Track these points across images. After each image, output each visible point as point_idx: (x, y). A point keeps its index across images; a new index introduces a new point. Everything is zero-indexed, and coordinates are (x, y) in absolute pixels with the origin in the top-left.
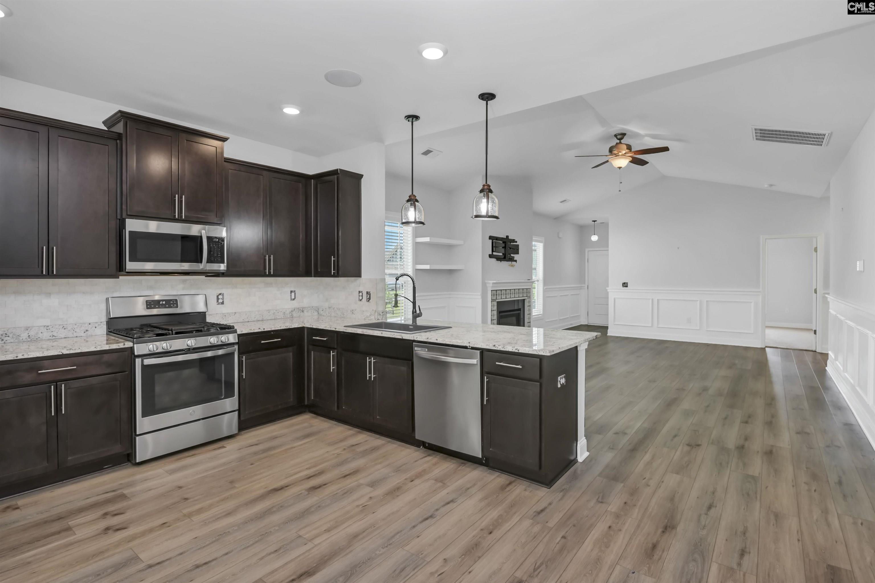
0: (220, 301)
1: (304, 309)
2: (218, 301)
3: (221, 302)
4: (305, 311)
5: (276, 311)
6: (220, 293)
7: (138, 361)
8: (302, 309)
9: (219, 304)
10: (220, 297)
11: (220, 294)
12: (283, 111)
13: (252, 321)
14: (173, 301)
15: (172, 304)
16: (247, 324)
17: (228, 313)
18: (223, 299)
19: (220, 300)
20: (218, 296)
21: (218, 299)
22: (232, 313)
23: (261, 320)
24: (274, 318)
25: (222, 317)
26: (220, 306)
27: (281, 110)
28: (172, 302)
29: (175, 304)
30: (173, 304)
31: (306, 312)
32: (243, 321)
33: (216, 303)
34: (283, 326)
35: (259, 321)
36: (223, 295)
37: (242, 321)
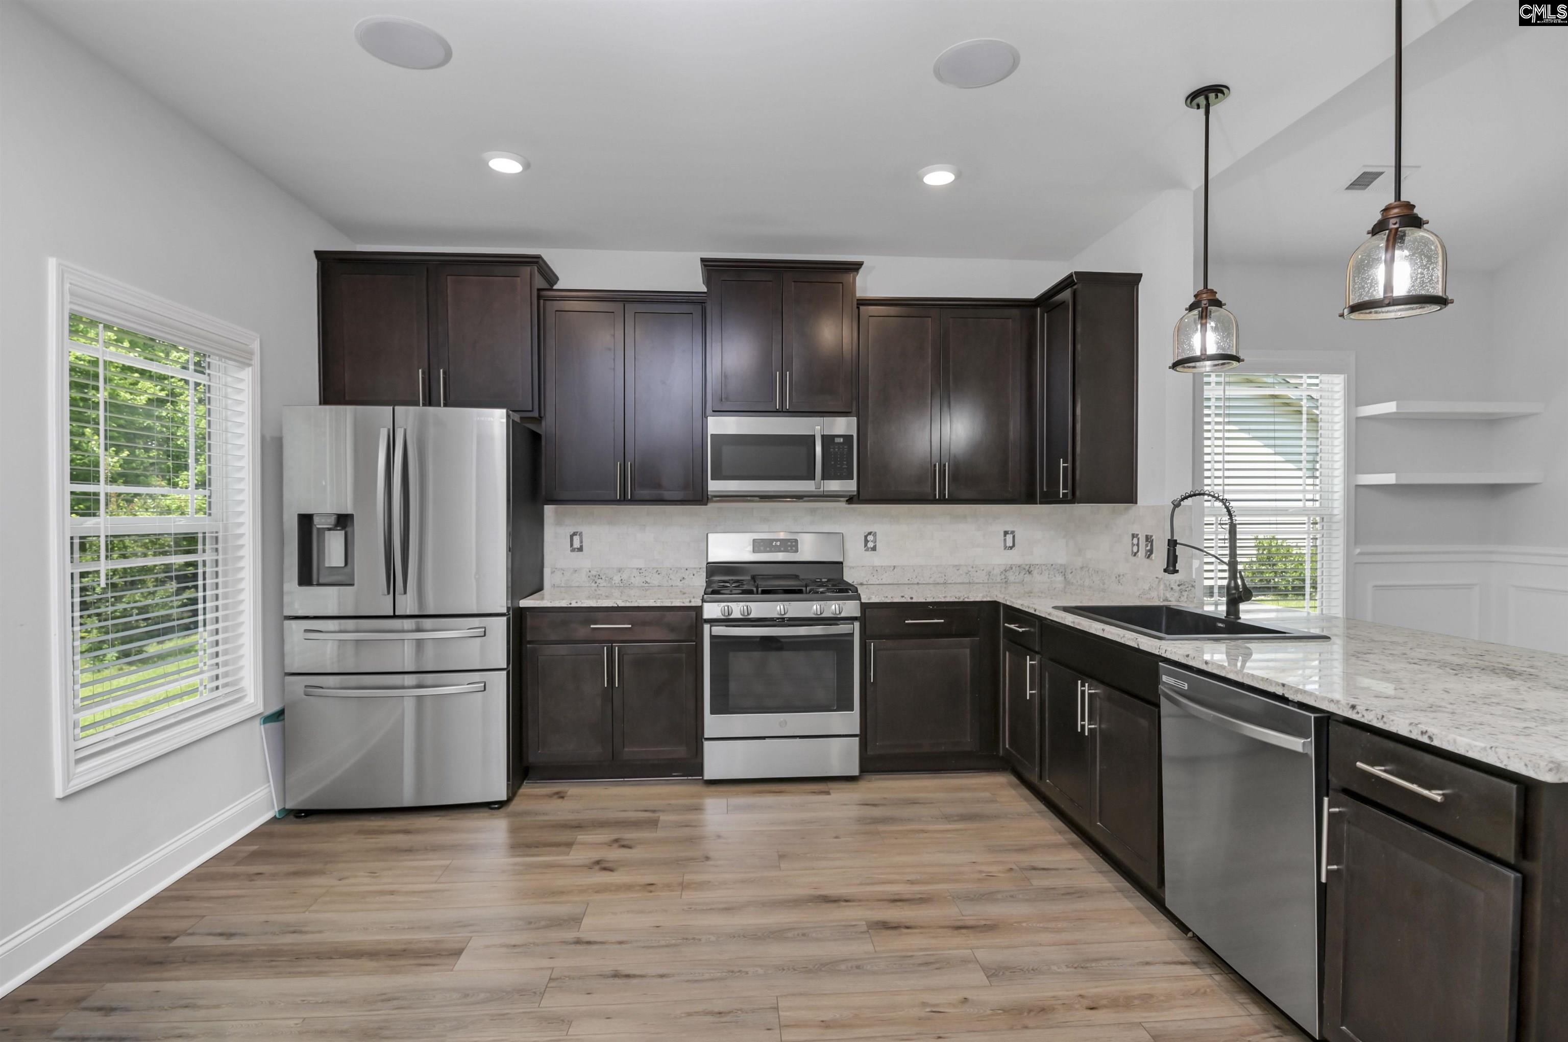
0: (870, 545)
1: (1032, 569)
2: (866, 545)
3: (872, 546)
4: (1035, 573)
5: (973, 567)
6: (870, 531)
7: (707, 627)
8: (1027, 568)
9: (867, 550)
10: (870, 538)
11: (870, 533)
12: (923, 182)
13: (924, 582)
14: (792, 542)
15: (789, 546)
16: (916, 587)
17: (882, 566)
18: (875, 541)
19: (870, 543)
20: (866, 537)
21: (866, 541)
22: (890, 567)
23: (942, 582)
24: (968, 581)
25: (872, 573)
26: (870, 553)
27: (920, 179)
28: (789, 543)
29: (794, 546)
30: (791, 546)
31: (1038, 574)
32: (909, 582)
33: (863, 548)
34: (951, 597)
35: (938, 584)
36: (875, 535)
37: (907, 582)
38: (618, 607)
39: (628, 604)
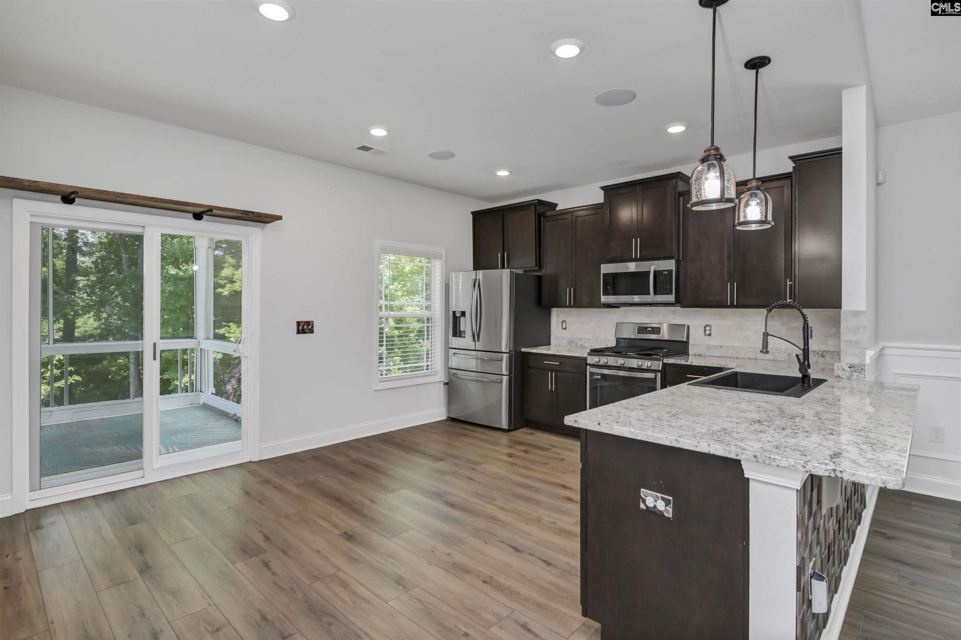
0: (708, 332)
1: (825, 354)
2: (705, 332)
3: (708, 333)
5: (776, 350)
6: (707, 324)
7: (588, 367)
9: (706, 335)
10: (708, 328)
11: (707, 326)
12: (667, 131)
14: (657, 329)
16: (736, 360)
17: (713, 346)
18: (710, 330)
19: (707, 331)
20: (705, 327)
21: (705, 330)
22: (718, 346)
25: (707, 349)
26: (707, 337)
27: (666, 130)
29: (658, 331)
30: (657, 331)
32: (731, 356)
33: (703, 334)
34: (716, 364)
36: (710, 326)
37: (729, 356)
38: (555, 355)
39: (559, 354)
